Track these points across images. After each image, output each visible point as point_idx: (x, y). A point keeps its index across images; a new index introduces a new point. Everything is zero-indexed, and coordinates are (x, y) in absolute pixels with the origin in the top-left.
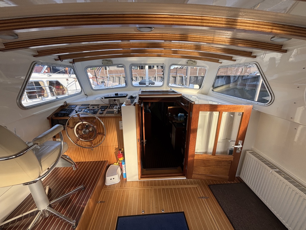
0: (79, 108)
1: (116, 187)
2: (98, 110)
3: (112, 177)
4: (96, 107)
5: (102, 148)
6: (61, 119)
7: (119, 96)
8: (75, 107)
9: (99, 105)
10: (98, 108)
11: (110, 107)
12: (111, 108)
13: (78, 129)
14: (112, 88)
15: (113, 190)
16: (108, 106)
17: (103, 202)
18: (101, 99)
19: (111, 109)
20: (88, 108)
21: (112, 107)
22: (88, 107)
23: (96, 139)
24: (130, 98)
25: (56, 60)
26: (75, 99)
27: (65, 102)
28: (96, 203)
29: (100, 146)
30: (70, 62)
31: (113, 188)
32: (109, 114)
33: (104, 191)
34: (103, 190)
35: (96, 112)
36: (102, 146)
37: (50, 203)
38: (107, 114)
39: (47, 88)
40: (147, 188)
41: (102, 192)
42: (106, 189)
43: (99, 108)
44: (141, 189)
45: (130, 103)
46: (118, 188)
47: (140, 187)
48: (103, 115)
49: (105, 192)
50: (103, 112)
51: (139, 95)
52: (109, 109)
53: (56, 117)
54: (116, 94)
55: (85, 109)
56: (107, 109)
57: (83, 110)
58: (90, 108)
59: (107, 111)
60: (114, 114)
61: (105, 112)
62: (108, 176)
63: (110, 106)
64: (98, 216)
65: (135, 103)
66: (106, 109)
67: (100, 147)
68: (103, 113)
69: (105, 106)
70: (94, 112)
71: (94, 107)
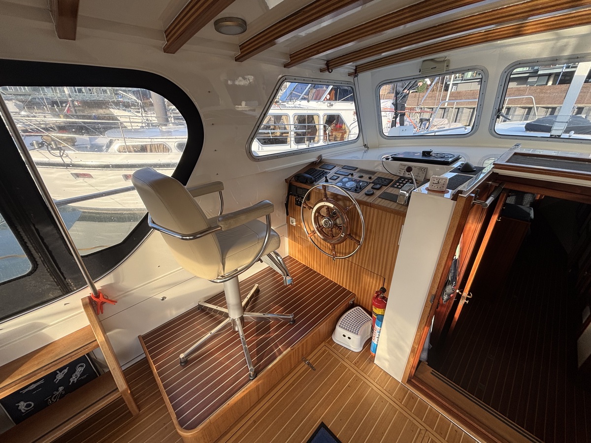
0: (335, 173)
1: (348, 358)
2: (368, 184)
3: (348, 334)
4: (366, 178)
5: (351, 265)
6: (301, 186)
7: (432, 158)
8: (330, 170)
9: (374, 173)
10: (369, 181)
11: (395, 184)
12: (397, 187)
13: (319, 213)
14: (433, 134)
15: (340, 360)
16: (393, 180)
17: (312, 367)
18: (384, 160)
19: (395, 189)
20: (350, 176)
21: (400, 183)
22: (352, 175)
23: (344, 242)
24: (459, 169)
25: (322, 70)
26: (342, 151)
27: (320, 157)
28: (302, 361)
29: (348, 261)
30: (350, 75)
31: (340, 355)
32: (384, 200)
33: (323, 349)
34: (323, 344)
35: (360, 188)
36: (352, 262)
37: (244, 314)
38: (380, 199)
39: (322, 127)
40: (412, 419)
41: (319, 347)
42: (330, 347)
43: (371, 182)
44: (397, 407)
45: (445, 186)
46: (349, 363)
47: (397, 402)
48: (370, 200)
49: (324, 352)
50: (375, 191)
51: (496, 166)
52: (392, 188)
53: (296, 181)
54: (426, 154)
55: (345, 178)
56: (386, 186)
57: (341, 177)
58: (353, 178)
59: (384, 193)
60: (396, 204)
61: (378, 193)
62: (341, 325)
63: (397, 181)
64: (293, 385)
65: (461, 192)
66: (384, 187)
67: (348, 263)
68: (372, 194)
69: (385, 179)
70: (357, 187)
71: (361, 177)
